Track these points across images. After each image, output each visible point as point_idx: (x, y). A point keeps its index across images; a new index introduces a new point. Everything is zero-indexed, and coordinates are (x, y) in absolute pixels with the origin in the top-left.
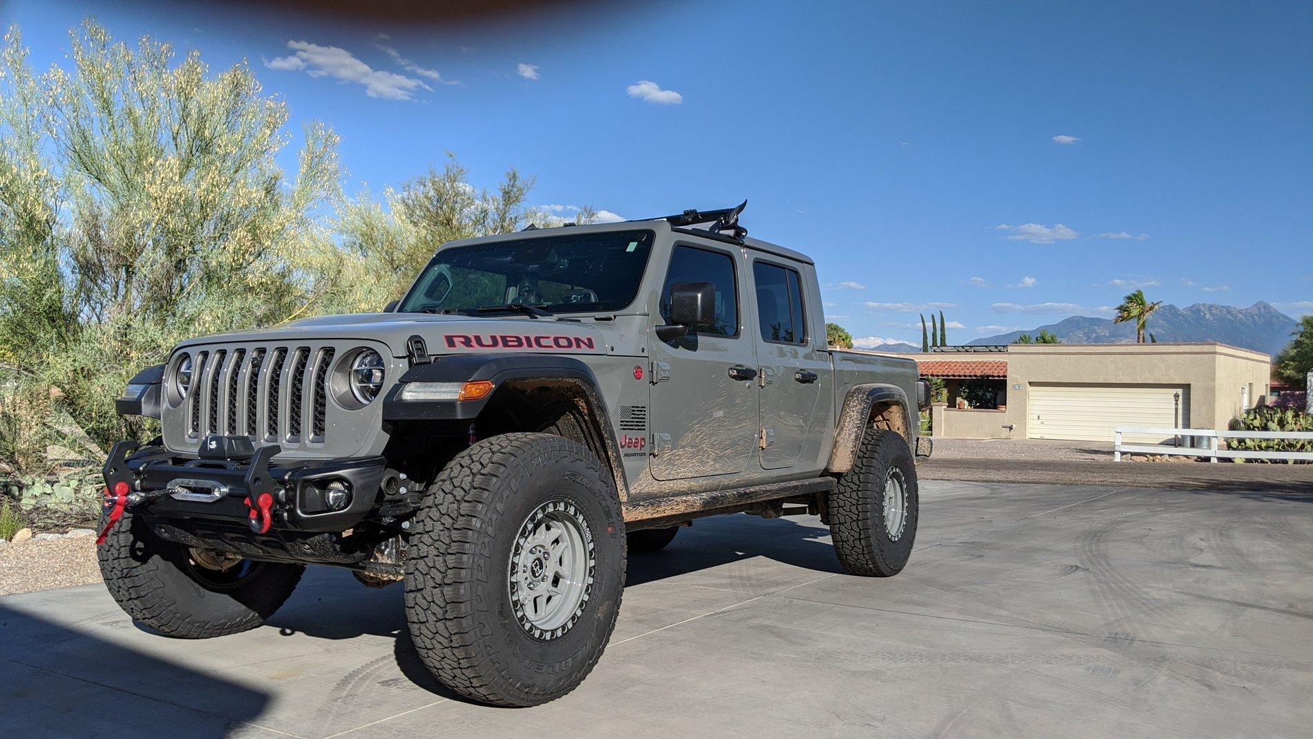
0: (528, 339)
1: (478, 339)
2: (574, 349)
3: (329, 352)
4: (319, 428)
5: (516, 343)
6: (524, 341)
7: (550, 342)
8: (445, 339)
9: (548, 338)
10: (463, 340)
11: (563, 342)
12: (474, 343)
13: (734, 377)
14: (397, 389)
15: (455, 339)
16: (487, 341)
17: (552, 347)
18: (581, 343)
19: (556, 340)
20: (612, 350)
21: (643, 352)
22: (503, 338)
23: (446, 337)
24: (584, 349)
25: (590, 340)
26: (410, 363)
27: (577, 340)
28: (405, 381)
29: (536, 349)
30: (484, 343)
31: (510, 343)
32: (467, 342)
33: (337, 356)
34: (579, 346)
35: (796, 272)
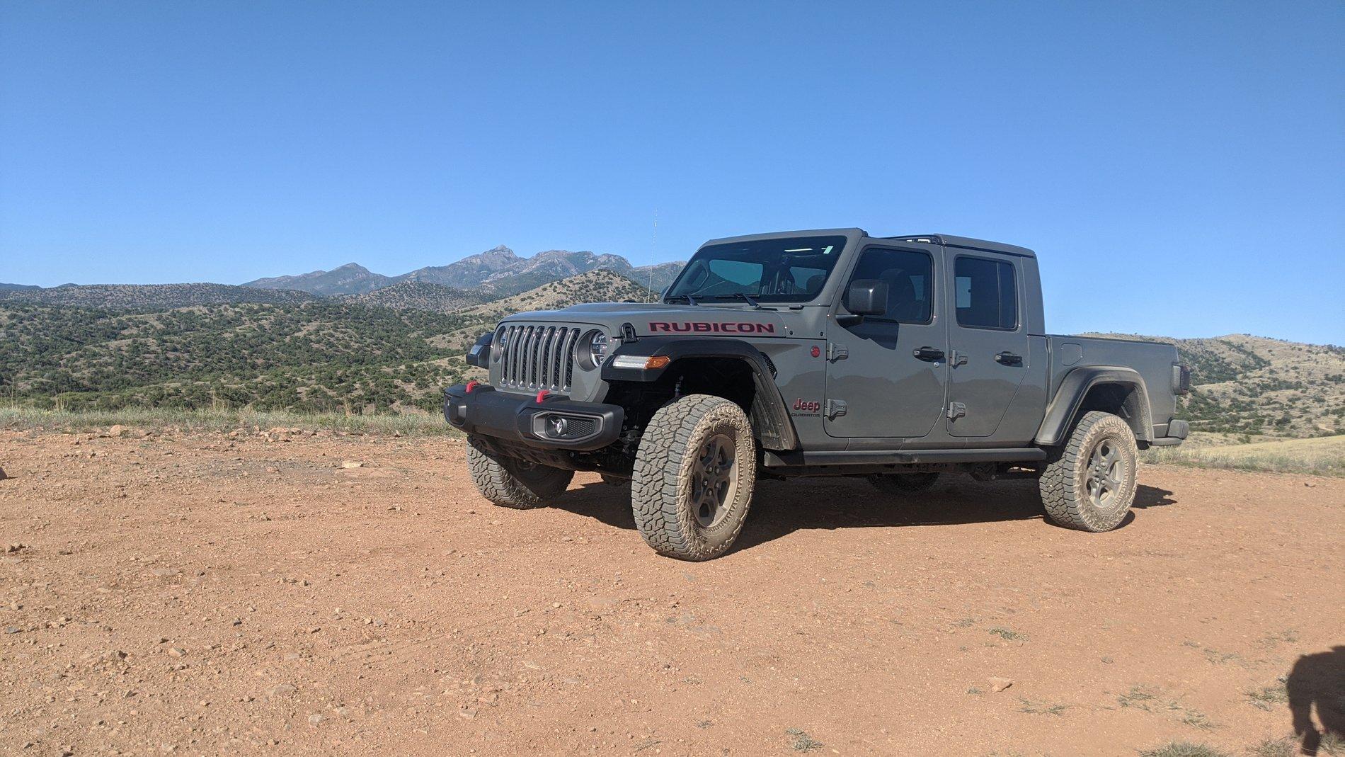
0: (716, 325)
1: (675, 326)
2: (755, 333)
3: (577, 331)
4: (569, 383)
5: (705, 329)
6: (712, 327)
7: (735, 328)
8: (649, 325)
9: (734, 324)
10: (663, 326)
11: (746, 328)
12: (671, 328)
13: (917, 357)
14: (611, 359)
15: (657, 326)
16: (682, 326)
17: (735, 331)
18: (762, 329)
19: (740, 326)
20: (791, 333)
21: (822, 335)
22: (695, 325)
23: (650, 323)
24: (765, 333)
25: (771, 326)
26: (622, 341)
27: (759, 326)
28: (617, 353)
29: (721, 332)
30: (679, 328)
31: (700, 329)
32: (666, 327)
33: (581, 334)
34: (759, 330)
35: (1010, 265)
